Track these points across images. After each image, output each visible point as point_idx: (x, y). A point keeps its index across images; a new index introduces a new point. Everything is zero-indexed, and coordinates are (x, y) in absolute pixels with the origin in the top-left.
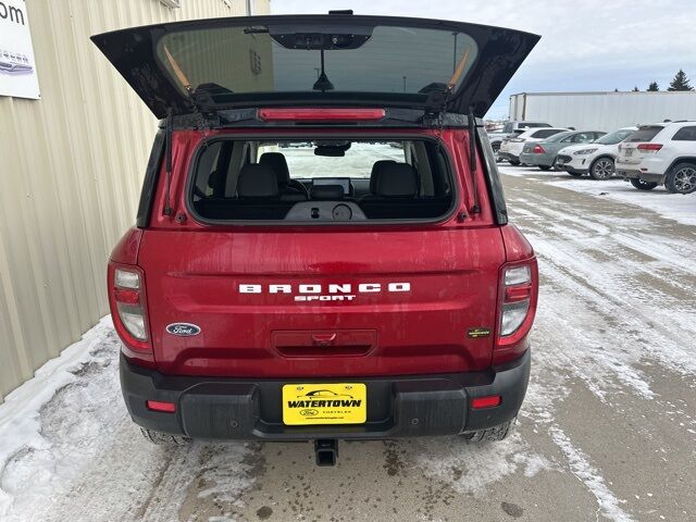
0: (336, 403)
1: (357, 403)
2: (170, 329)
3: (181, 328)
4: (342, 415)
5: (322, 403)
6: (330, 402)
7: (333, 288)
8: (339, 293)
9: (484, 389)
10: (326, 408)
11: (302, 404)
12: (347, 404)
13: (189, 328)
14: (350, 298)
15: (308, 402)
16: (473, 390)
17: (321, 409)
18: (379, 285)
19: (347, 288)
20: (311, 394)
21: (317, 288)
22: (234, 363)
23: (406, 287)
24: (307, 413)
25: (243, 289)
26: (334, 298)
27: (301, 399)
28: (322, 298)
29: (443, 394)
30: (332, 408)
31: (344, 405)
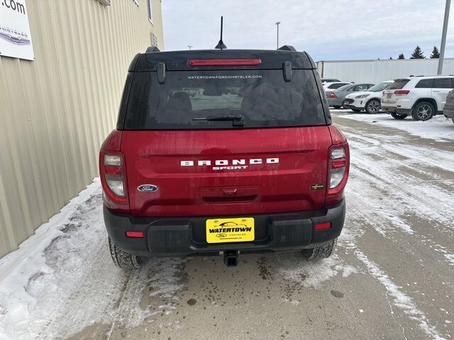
0: (237, 230)
1: (249, 229)
2: (140, 188)
3: (147, 187)
4: (240, 236)
5: (229, 230)
6: (233, 229)
7: (235, 162)
8: (238, 165)
9: (321, 218)
10: (231, 233)
11: (217, 231)
12: (243, 230)
13: (151, 187)
14: (245, 167)
15: (221, 230)
16: (316, 219)
17: (228, 233)
18: (261, 160)
19: (243, 162)
20: (222, 225)
21: (226, 162)
22: (178, 208)
23: (277, 160)
24: (220, 235)
25: (183, 163)
26: (236, 168)
27: (216, 228)
28: (228, 168)
29: (299, 221)
30: (235, 233)
31: (241, 230)
